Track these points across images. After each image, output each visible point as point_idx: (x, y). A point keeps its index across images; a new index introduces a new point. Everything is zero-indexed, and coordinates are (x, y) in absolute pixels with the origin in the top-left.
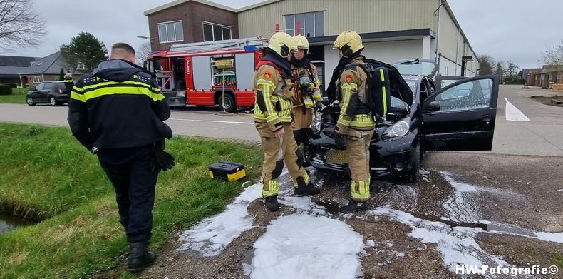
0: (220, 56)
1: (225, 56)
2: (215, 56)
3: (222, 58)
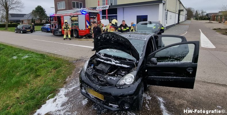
0: (73, 16)
1: (75, 16)
2: (71, 16)
3: (74, 17)
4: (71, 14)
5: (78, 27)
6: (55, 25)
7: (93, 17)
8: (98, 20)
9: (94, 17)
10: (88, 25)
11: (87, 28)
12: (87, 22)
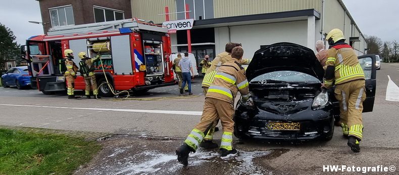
0: (96, 39)
1: (100, 39)
2: (91, 39)
3: (98, 41)
4: (91, 33)
5: (112, 67)
6: (43, 65)
7: (151, 42)
8: (164, 52)
9: (155, 42)
10: (139, 62)
11: (137, 71)
12: (136, 56)
